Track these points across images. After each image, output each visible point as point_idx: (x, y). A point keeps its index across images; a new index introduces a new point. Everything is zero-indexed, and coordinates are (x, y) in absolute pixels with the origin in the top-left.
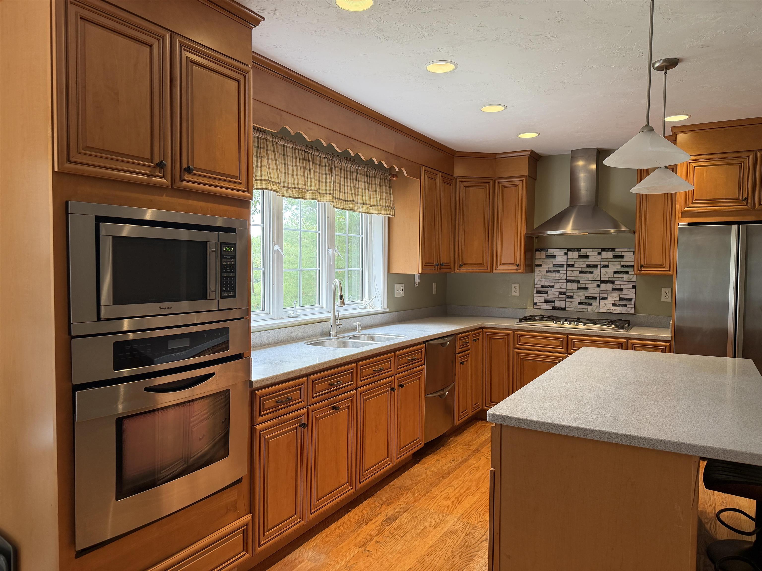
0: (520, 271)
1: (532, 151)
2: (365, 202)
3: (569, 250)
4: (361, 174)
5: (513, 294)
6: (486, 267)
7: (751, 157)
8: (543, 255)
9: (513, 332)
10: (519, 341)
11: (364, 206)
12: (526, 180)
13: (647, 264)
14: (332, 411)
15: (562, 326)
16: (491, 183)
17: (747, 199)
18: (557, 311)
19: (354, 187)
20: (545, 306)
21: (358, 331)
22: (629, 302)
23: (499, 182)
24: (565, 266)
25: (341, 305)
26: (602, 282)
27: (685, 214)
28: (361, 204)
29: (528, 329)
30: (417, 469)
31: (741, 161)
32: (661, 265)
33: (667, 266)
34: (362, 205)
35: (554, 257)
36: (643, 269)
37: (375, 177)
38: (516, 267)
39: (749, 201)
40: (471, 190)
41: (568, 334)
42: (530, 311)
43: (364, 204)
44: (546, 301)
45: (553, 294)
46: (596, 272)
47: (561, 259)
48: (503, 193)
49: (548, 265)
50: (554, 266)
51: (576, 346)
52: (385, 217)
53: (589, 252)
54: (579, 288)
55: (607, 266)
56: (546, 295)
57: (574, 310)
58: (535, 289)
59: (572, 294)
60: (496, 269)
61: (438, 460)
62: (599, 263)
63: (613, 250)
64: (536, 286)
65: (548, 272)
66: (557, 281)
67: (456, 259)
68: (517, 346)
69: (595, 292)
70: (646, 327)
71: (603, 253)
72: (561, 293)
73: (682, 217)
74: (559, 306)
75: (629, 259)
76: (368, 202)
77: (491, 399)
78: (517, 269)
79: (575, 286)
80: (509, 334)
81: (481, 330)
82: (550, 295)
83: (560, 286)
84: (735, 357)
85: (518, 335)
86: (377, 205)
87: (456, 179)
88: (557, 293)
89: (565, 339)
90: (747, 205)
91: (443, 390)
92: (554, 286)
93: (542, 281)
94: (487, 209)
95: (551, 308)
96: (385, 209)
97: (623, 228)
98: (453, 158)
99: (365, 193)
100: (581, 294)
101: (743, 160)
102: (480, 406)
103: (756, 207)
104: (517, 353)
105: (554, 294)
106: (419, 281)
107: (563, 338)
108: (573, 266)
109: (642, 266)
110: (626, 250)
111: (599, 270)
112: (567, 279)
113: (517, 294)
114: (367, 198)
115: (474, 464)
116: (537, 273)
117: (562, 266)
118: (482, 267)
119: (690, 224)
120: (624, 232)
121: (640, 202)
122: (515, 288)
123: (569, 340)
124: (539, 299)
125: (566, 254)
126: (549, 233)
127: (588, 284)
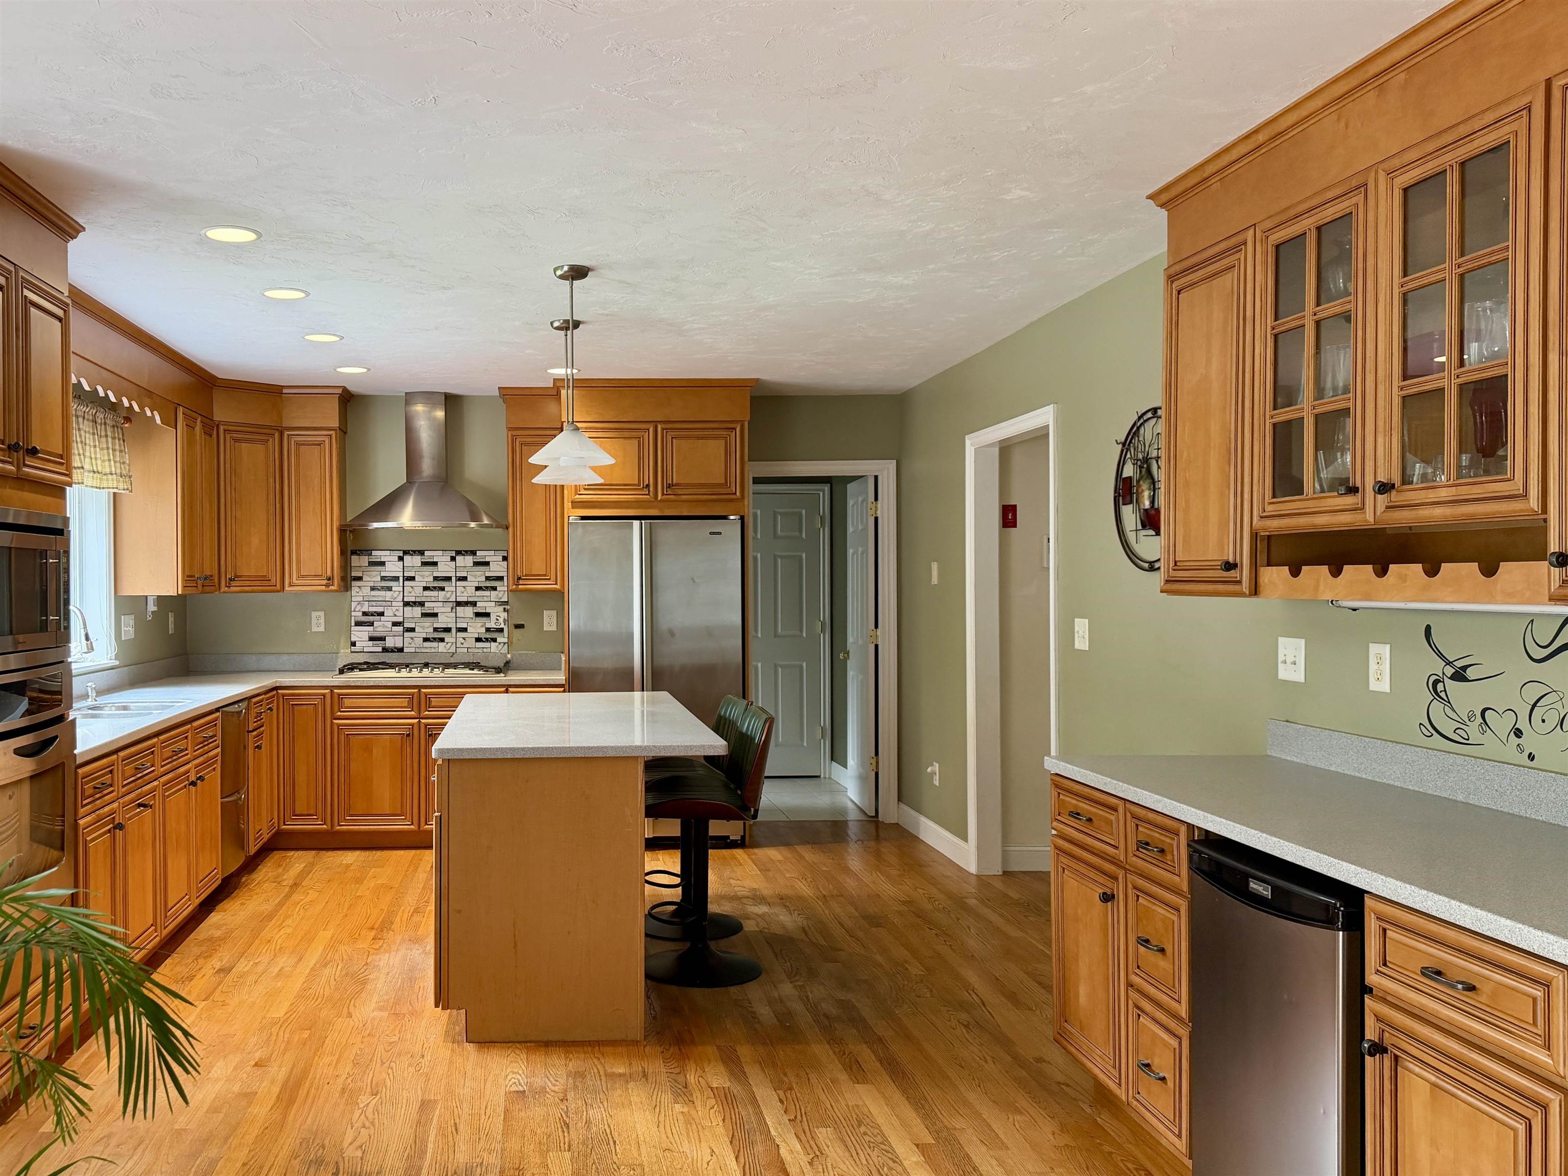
0: (331, 588)
1: (345, 389)
2: (95, 470)
3: (406, 552)
4: (88, 420)
5: (314, 629)
6: (273, 582)
7: (651, 430)
8: (364, 560)
9: (332, 691)
10: (340, 705)
11: (95, 475)
12: (336, 434)
13: (526, 575)
14: (138, 810)
15: (409, 675)
16: (277, 435)
17: (648, 486)
18: (390, 654)
19: (82, 442)
20: (370, 646)
21: (90, 700)
22: (501, 634)
23: (289, 435)
24: (401, 579)
25: (88, 649)
26: (459, 604)
27: (576, 504)
28: (89, 471)
29: (357, 684)
30: (215, 918)
31: (640, 434)
32: (545, 575)
33: (553, 577)
34: (92, 474)
35: (382, 564)
36: (521, 582)
37: (105, 424)
38: (325, 582)
39: (651, 489)
40: (244, 445)
41: (419, 687)
42: (345, 657)
43: (94, 472)
44: (371, 639)
45: (382, 626)
46: (449, 587)
47: (393, 567)
48: (298, 456)
49: (373, 577)
50: (383, 578)
51: (433, 704)
52: (109, 492)
53: (437, 556)
54: (424, 615)
55: (464, 579)
56: (371, 628)
57: (418, 650)
58: (353, 618)
59: (413, 626)
60: (290, 585)
61: (243, 904)
62: (452, 574)
63: (473, 553)
64: (353, 614)
65: (373, 589)
66: (389, 603)
67: (223, 569)
68: (339, 713)
69: (449, 620)
70: (525, 670)
71: (459, 558)
72: (395, 624)
73: (573, 508)
74: (393, 645)
75: (498, 567)
76: (100, 469)
77: (294, 811)
78: (327, 585)
79: (418, 611)
80: (324, 695)
81: (275, 692)
82: (377, 627)
83: (394, 612)
84: (643, 690)
85: (339, 695)
86: (111, 474)
87: (218, 426)
88: (390, 624)
89: (415, 696)
90: (649, 494)
91: (238, 792)
92: (383, 613)
93: (364, 604)
94: (271, 480)
95: (380, 649)
96: (121, 479)
97: (486, 521)
98: (212, 388)
99: (95, 453)
100: (427, 624)
101: (642, 434)
102: (276, 825)
103: (659, 498)
104: (339, 725)
105: (384, 626)
106: (155, 609)
107: (413, 694)
108: (412, 579)
109: (519, 579)
110: (492, 553)
111: (454, 584)
112: (405, 600)
113: (322, 629)
114: (99, 462)
115: (302, 900)
116: (354, 590)
117: (396, 579)
118: (267, 583)
119: (583, 518)
120: (486, 526)
121: (513, 482)
122: (318, 618)
123: (423, 697)
124: (361, 635)
125: (401, 559)
126: (375, 525)
127: (437, 608)
